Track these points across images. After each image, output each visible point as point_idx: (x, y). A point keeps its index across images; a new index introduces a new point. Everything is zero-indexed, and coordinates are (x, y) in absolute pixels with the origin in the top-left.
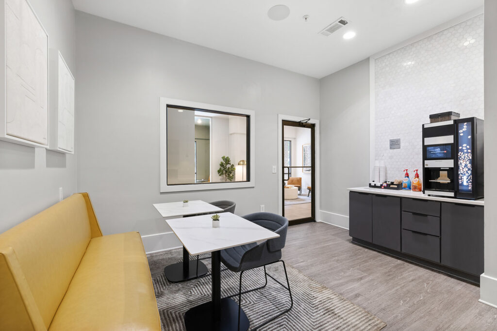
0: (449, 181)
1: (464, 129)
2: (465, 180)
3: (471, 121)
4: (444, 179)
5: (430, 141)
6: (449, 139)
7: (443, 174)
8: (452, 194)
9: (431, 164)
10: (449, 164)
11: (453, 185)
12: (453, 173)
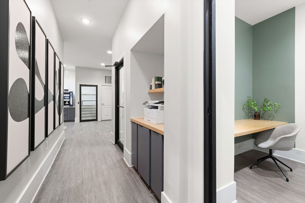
0: (68, 103)
1: (71, 93)
2: (71, 103)
3: (72, 92)
4: (67, 103)
5: (65, 95)
6: (69, 95)
7: (67, 102)
8: (69, 106)
9: (65, 100)
10: (69, 100)
11: (69, 104)
12: (69, 102)
